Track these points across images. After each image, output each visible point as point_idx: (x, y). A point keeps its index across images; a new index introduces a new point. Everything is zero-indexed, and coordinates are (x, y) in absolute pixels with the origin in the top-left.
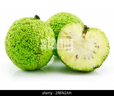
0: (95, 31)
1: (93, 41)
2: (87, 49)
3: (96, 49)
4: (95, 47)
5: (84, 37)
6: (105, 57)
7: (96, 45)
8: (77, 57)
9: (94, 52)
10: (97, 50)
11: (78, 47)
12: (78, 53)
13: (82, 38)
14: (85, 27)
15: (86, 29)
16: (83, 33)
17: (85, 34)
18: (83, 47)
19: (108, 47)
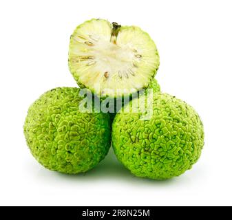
0: (132, 31)
1: (130, 47)
2: (123, 61)
3: (137, 60)
4: (136, 56)
5: (115, 42)
6: (154, 72)
7: (136, 54)
8: (106, 75)
9: (134, 65)
10: (139, 61)
11: (105, 59)
12: (108, 69)
13: (112, 44)
14: (114, 25)
15: (116, 28)
16: (112, 35)
17: (115, 37)
18: (115, 58)
19: (157, 54)
